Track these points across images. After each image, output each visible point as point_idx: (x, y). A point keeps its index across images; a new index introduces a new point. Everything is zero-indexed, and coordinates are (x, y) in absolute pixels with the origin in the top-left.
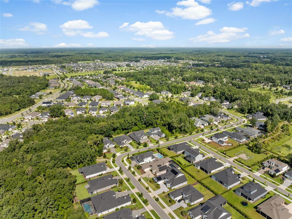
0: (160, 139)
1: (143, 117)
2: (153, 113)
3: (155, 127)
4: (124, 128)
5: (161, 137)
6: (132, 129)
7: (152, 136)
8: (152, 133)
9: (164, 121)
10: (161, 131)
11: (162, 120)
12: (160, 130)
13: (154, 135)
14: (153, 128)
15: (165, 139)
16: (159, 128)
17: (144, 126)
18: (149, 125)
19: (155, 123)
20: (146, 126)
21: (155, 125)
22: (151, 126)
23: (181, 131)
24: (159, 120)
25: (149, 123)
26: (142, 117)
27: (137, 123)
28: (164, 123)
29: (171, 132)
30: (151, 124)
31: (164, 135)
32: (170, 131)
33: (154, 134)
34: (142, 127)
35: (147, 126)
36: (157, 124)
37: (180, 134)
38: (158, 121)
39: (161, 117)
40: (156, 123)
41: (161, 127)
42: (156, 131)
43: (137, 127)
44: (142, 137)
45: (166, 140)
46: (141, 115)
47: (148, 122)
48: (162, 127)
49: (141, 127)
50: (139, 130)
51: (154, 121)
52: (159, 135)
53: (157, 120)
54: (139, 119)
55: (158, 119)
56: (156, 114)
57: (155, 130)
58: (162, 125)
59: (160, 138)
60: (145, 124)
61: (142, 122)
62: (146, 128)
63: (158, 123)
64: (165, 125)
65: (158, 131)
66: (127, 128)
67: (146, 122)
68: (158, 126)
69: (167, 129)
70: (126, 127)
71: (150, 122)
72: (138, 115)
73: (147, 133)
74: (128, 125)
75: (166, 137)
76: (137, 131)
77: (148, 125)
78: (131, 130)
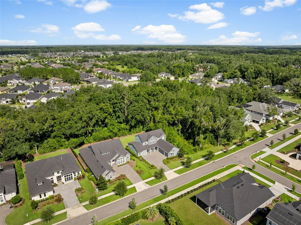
0: (167, 162)
1: (121, 106)
2: (147, 96)
3: (151, 130)
4: (68, 132)
5: (166, 155)
6: (94, 134)
7: (143, 154)
8: (144, 144)
9: (170, 114)
10: (167, 139)
11: (168, 111)
12: (163, 138)
13: (148, 151)
14: (147, 131)
15: (179, 161)
16: (161, 130)
17: (123, 126)
18: (135, 125)
19: (150, 119)
20: (128, 127)
21: (152, 124)
22: (141, 127)
23: (216, 138)
24: (160, 111)
25: (136, 119)
26: (118, 105)
27: (107, 121)
28: (172, 118)
29: (191, 141)
30: (142, 123)
31: (175, 151)
32: (187, 138)
33: (148, 148)
34: (119, 130)
35: (132, 127)
36: (154, 122)
37: (214, 144)
38: (159, 115)
39: (165, 106)
40: (154, 119)
41: (164, 128)
42: (153, 140)
43: (106, 129)
44: (114, 158)
45: (183, 164)
46: (115, 101)
47: (132, 118)
48: (167, 129)
49: (115, 130)
50: (110, 137)
51: (148, 115)
52: (161, 151)
53: (155, 113)
54: (111, 110)
55: (156, 109)
56: (151, 98)
57: (152, 137)
58: (167, 124)
59: (165, 158)
60: (127, 121)
61: (119, 117)
62: (130, 131)
63: (157, 119)
64: (174, 124)
65: (158, 139)
66: (76, 133)
67: (129, 117)
68: (158, 126)
69: (180, 132)
70: (74, 131)
71: (138, 117)
72: (109, 100)
73: (129, 144)
74: (79, 125)
75: (180, 155)
76: (105, 139)
77: (133, 124)
78: (91, 138)
